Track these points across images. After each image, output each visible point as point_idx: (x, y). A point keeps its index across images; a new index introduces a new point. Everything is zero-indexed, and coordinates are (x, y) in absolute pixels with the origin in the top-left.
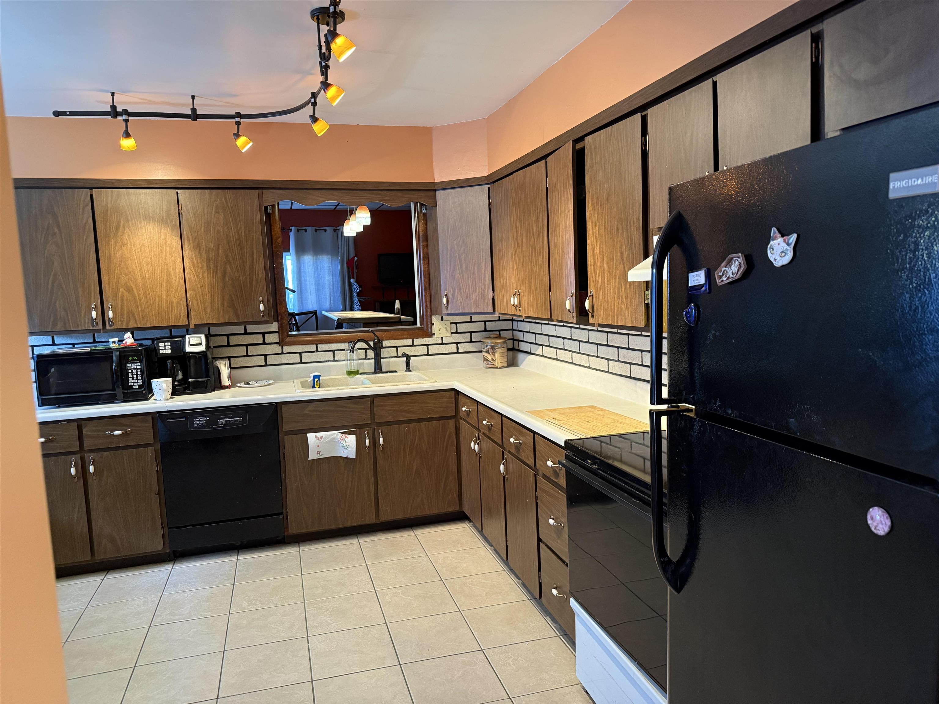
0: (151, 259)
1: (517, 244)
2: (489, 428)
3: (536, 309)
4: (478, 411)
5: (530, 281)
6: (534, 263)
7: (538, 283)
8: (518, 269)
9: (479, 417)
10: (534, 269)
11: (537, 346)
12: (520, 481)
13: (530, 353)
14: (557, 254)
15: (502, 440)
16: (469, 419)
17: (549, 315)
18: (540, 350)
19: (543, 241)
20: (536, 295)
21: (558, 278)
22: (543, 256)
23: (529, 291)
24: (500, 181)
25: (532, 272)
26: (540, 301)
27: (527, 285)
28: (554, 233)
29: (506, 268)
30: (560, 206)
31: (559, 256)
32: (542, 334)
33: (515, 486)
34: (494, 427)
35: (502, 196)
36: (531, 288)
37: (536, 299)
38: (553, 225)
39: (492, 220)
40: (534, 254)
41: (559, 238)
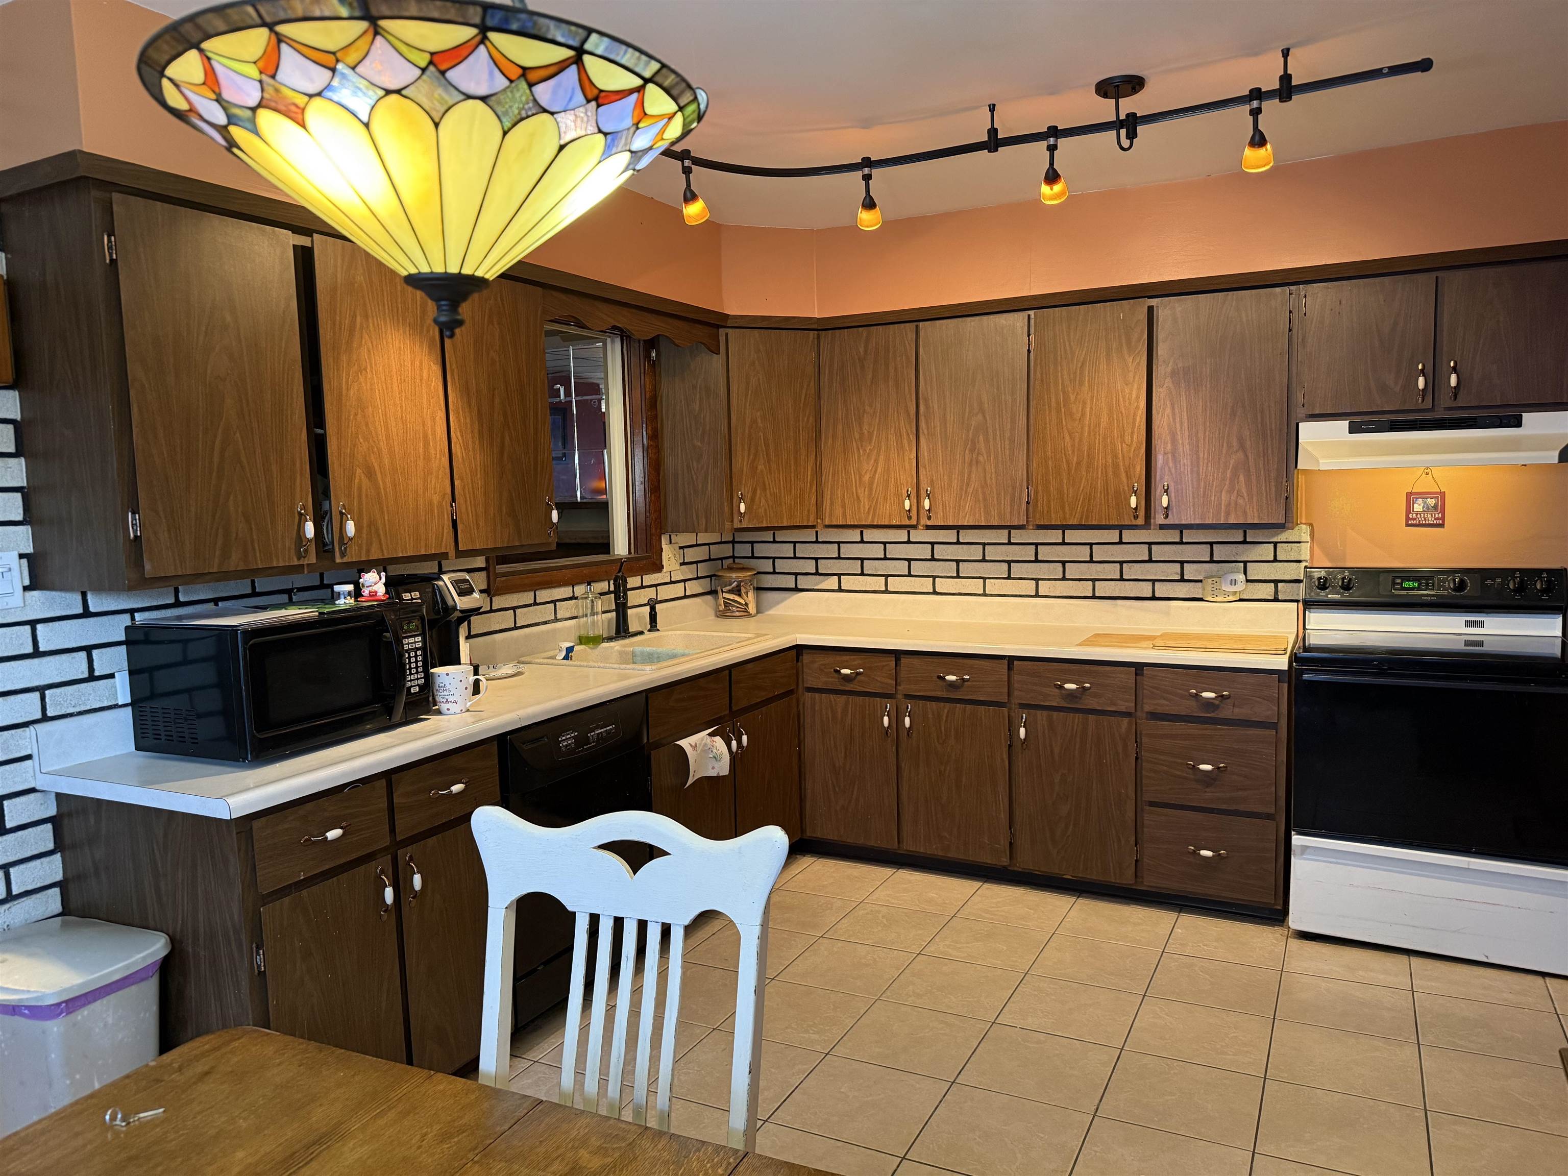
0: (401, 407)
1: (927, 423)
2: (951, 684)
3: (982, 514)
4: (898, 668)
5: (966, 475)
6: (983, 450)
7: (991, 478)
8: (926, 458)
9: (902, 676)
10: (981, 459)
11: (822, 577)
12: (1078, 740)
13: (797, 589)
14: (1067, 438)
15: (1009, 695)
16: (852, 686)
17: (1023, 521)
18: (832, 583)
19: (1013, 421)
20: (984, 493)
21: (1069, 470)
22: (1012, 441)
23: (961, 489)
24: (860, 329)
25: (974, 462)
26: (996, 502)
27: (956, 481)
28: (1058, 410)
29: (873, 458)
30: (1089, 376)
31: (1077, 440)
32: (839, 558)
33: (1057, 750)
34: (973, 681)
35: (866, 351)
36: (968, 485)
37: (985, 499)
38: (1053, 400)
39: (822, 384)
40: (981, 438)
41: (1078, 418)
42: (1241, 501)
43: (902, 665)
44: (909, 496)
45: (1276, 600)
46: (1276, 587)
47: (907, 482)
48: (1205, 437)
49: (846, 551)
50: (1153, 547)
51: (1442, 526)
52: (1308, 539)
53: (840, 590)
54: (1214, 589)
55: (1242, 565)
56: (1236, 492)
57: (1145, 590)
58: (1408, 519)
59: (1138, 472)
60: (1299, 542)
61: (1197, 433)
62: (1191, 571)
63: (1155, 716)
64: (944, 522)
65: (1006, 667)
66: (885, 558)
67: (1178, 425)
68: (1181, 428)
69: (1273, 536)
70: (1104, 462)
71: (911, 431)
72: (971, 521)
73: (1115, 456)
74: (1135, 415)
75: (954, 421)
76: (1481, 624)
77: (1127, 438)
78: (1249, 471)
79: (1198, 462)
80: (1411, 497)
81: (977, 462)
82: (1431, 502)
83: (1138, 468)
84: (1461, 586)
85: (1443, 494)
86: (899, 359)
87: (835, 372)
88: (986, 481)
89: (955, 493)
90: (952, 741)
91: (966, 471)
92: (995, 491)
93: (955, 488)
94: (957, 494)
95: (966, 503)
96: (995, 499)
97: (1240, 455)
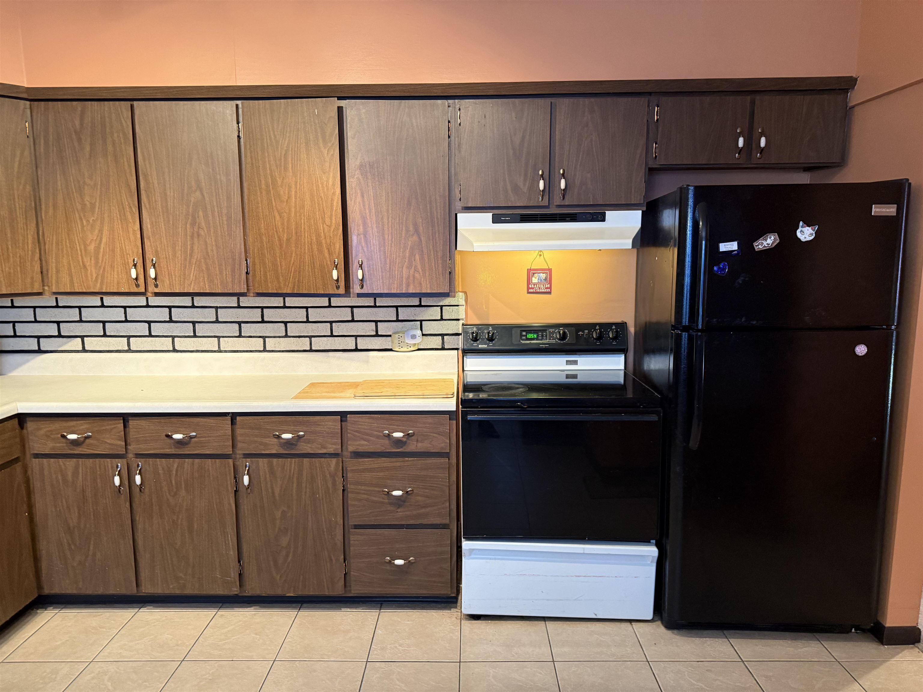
1: (148, 197)
2: (179, 442)
3: (206, 283)
4: (127, 429)
5: (189, 247)
6: (203, 224)
7: (212, 250)
8: (150, 230)
9: (131, 437)
10: (202, 232)
11: (65, 339)
12: (295, 480)
13: (40, 351)
14: (278, 218)
15: (233, 446)
16: (81, 449)
17: (244, 288)
18: (76, 344)
19: (229, 199)
20: (207, 264)
21: (281, 245)
22: (229, 218)
23: (185, 259)
24: (75, 103)
25: (196, 235)
26: (218, 272)
27: (180, 252)
28: (268, 192)
29: (97, 228)
30: (292, 163)
31: (286, 220)
32: (81, 321)
33: (277, 491)
34: (199, 437)
35: (82, 124)
36: (191, 255)
37: (208, 269)
38: (263, 182)
39: (38, 153)
40: (201, 213)
41: (285, 200)
42: (417, 275)
43: (131, 427)
44: (135, 265)
45: (443, 349)
46: (443, 339)
47: (133, 252)
48: (388, 222)
49: (87, 314)
50: (355, 309)
51: (550, 293)
52: (464, 303)
53: (84, 350)
54: (400, 342)
55: (419, 323)
56: (413, 267)
57: (350, 343)
58: (528, 288)
59: (337, 250)
60: (458, 306)
61: (382, 218)
62: (383, 328)
63: (358, 455)
64: (171, 289)
65: (230, 422)
66: (126, 321)
67: (367, 211)
68: (370, 214)
69: (440, 301)
70: (310, 240)
71: (134, 204)
72: (196, 288)
73: (318, 236)
74: (332, 200)
75: (174, 195)
76: (575, 362)
77: (327, 220)
78: (422, 251)
79: (384, 243)
80: (531, 273)
81: (199, 235)
82: (543, 276)
83: (337, 246)
84: (563, 337)
85: (550, 270)
86: (116, 135)
87: (51, 143)
88: (207, 252)
89: (180, 263)
90: (183, 492)
91: (189, 243)
92: (216, 262)
93: (179, 258)
94: (181, 264)
95: (191, 272)
96: (217, 269)
97: (415, 238)
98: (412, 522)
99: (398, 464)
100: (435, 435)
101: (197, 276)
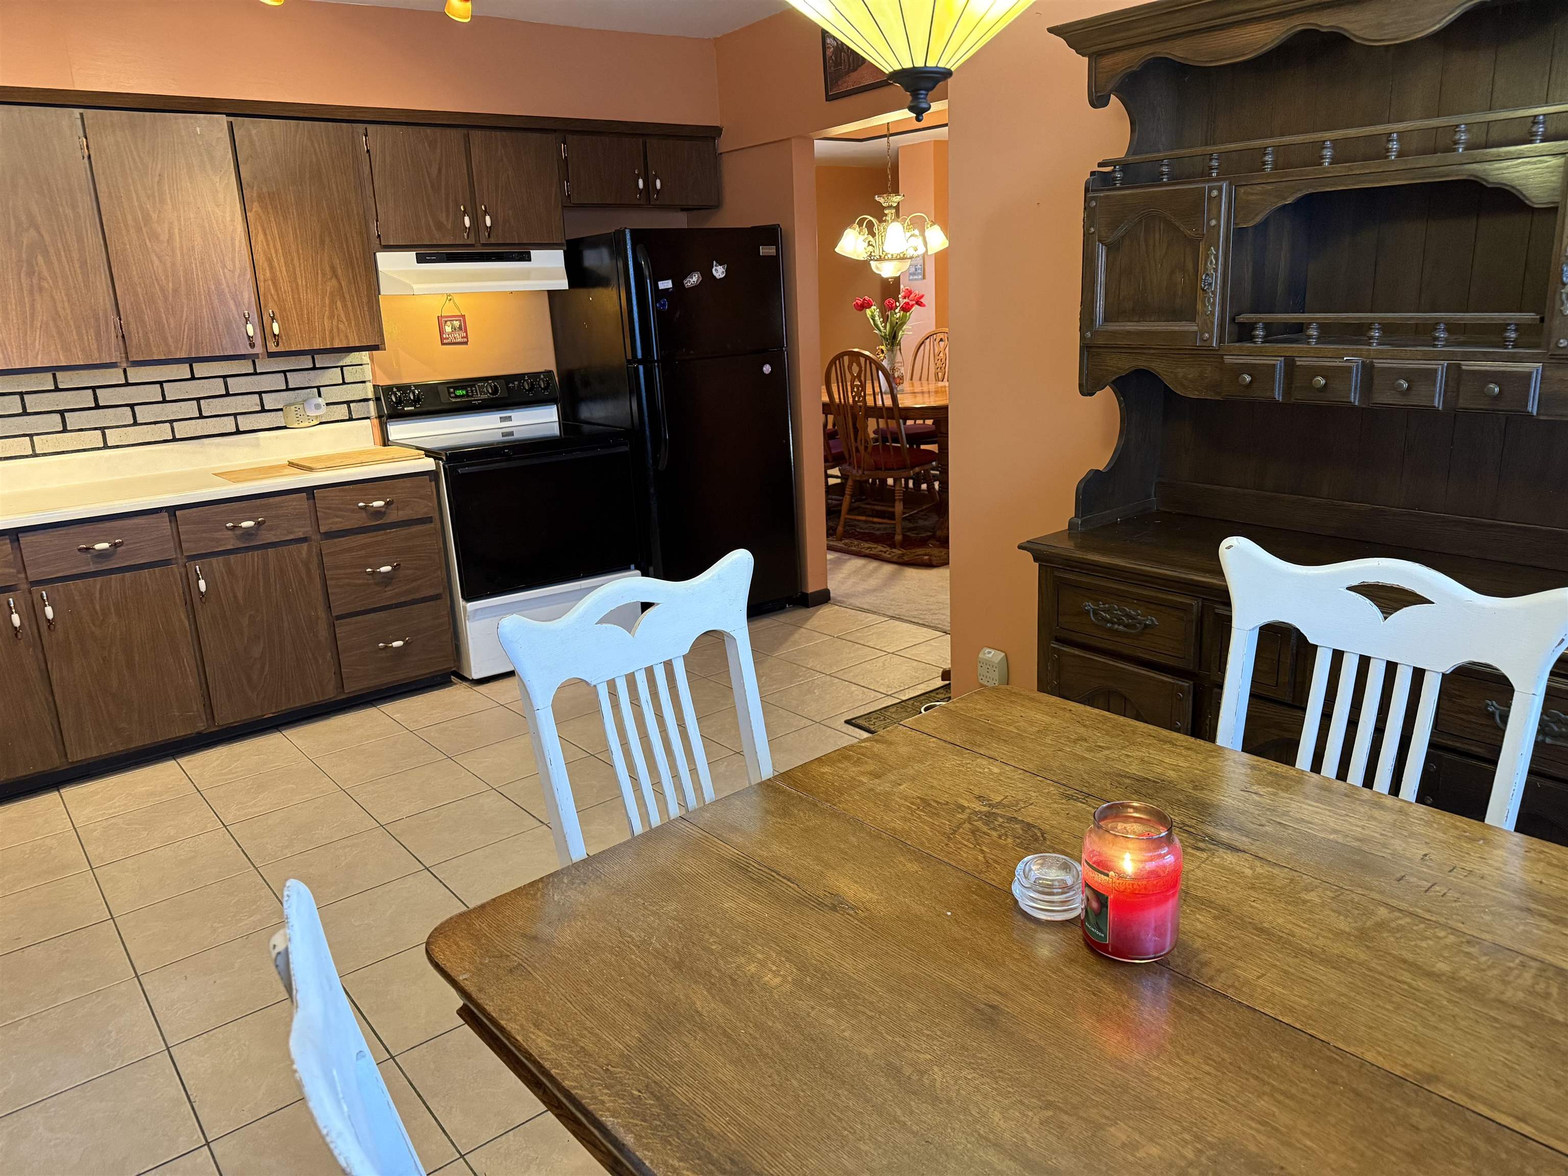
2: (105, 554)
4: (19, 550)
5: (27, 305)
6: (46, 274)
7: (64, 309)
9: (29, 559)
10: (46, 285)
14: (156, 262)
17: (116, 356)
19: (80, 240)
20: (57, 327)
21: (166, 299)
22: (83, 264)
23: (24, 323)
25: (36, 288)
26: (76, 338)
28: (139, 230)
30: (170, 193)
31: (169, 265)
34: (128, 544)
36: (32, 317)
37: (60, 334)
38: (129, 217)
40: (40, 258)
41: (166, 240)
42: (342, 326)
43: (24, 546)
45: (351, 419)
46: (349, 407)
48: (300, 265)
50: (228, 379)
51: (466, 343)
52: (369, 361)
54: (298, 416)
55: (316, 390)
56: (336, 317)
57: (228, 425)
58: (442, 339)
59: (246, 301)
60: (361, 365)
61: (292, 260)
62: (270, 401)
63: (329, 535)
65: (168, 519)
67: (273, 251)
68: (277, 256)
69: (339, 361)
70: (206, 289)
72: (46, 361)
73: (218, 283)
74: (233, 239)
76: (509, 419)
77: (229, 264)
78: (344, 298)
79: (298, 289)
80: (441, 321)
81: (41, 289)
82: (457, 324)
83: (246, 295)
84: (495, 391)
85: (463, 316)
88: (57, 313)
89: (16, 328)
90: (113, 619)
91: (26, 300)
92: (72, 323)
93: (15, 321)
94: (18, 329)
95: (35, 340)
96: (74, 332)
97: (334, 282)
98: (403, 599)
99: (380, 538)
100: (416, 500)
101: (45, 345)
